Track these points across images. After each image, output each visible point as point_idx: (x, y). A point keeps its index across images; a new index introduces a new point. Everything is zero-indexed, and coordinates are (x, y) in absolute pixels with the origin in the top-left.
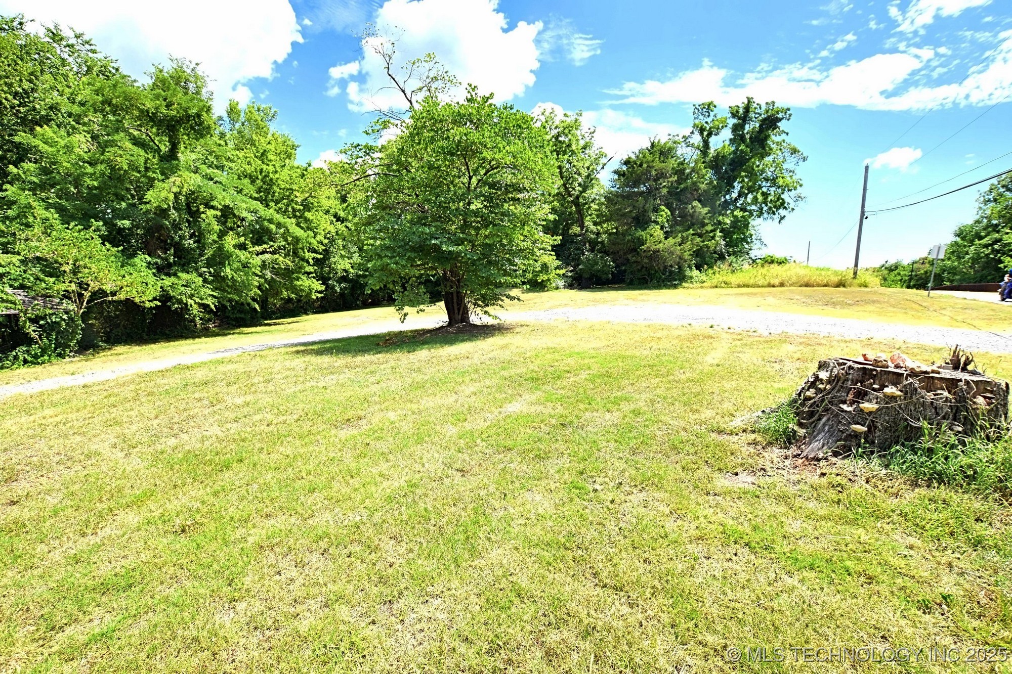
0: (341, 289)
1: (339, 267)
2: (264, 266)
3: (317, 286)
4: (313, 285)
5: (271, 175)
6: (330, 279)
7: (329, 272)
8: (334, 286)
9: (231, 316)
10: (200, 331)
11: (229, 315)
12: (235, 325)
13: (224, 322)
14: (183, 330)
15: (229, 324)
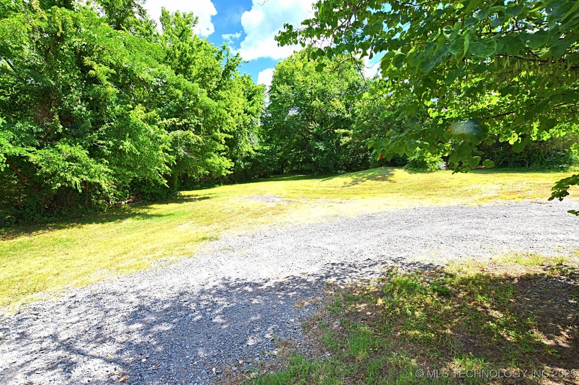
0: (245, 166)
1: (244, 150)
2: (175, 143)
3: (227, 163)
4: (223, 163)
5: (188, 55)
6: (237, 159)
7: (237, 154)
8: (240, 164)
9: (146, 192)
10: (110, 208)
11: (144, 191)
12: (151, 200)
13: (139, 197)
14: (86, 209)
15: (144, 199)
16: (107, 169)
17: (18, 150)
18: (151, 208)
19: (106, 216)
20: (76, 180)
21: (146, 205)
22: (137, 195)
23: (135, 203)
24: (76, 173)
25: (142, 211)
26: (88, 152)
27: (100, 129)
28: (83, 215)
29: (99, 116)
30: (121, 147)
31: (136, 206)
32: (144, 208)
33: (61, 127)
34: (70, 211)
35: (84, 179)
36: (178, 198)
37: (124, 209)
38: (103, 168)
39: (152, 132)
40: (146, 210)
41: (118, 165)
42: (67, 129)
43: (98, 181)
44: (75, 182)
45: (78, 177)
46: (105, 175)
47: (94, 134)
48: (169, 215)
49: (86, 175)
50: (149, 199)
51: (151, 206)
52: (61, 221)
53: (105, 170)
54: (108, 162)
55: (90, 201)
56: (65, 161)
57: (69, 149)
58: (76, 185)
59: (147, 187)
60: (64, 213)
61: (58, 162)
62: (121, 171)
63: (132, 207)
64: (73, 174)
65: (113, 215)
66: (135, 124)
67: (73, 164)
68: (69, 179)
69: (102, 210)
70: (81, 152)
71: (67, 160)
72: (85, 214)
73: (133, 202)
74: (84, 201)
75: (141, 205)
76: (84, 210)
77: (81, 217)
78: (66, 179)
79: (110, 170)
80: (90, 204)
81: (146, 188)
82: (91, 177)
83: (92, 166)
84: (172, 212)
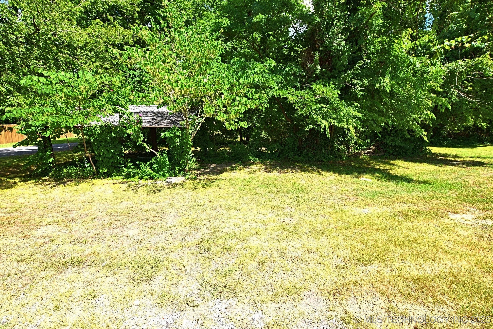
9: (390, 144)
10: (349, 156)
11: (388, 142)
12: (392, 154)
13: (380, 149)
14: (328, 154)
15: (386, 151)
16: (356, 113)
17: (283, 93)
18: (394, 165)
19: (344, 165)
20: (325, 123)
21: (386, 158)
22: (378, 146)
23: (374, 156)
24: (326, 116)
25: (383, 167)
26: (339, 92)
27: (356, 67)
28: (324, 160)
29: (358, 50)
30: (378, 86)
31: (375, 159)
32: (385, 163)
33: (319, 68)
34: (314, 153)
35: (332, 123)
36: (428, 156)
37: (362, 160)
38: (352, 111)
39: (418, 65)
40: (388, 167)
41: (369, 109)
42: (324, 70)
43: (346, 126)
44: (324, 125)
45: (327, 121)
46: (354, 120)
47: (349, 72)
48: (424, 182)
49: (334, 119)
50: (391, 152)
51: (392, 162)
52: (306, 163)
53: (354, 114)
54: (359, 105)
55: (332, 146)
56: (317, 103)
57: (322, 89)
58: (325, 129)
59: (392, 138)
60: (310, 154)
61: (310, 104)
62: (371, 116)
63: (371, 158)
64: (323, 118)
65: (351, 165)
66: (397, 57)
67: (325, 106)
68: (319, 123)
69: (341, 157)
70: (333, 91)
71: (320, 102)
72: (326, 159)
73: (373, 153)
74: (327, 145)
75: (380, 158)
76: (326, 155)
77: (322, 161)
78: (316, 121)
79: (360, 115)
80: (332, 150)
81: (390, 139)
82: (339, 122)
83: (343, 108)
84: (426, 178)
